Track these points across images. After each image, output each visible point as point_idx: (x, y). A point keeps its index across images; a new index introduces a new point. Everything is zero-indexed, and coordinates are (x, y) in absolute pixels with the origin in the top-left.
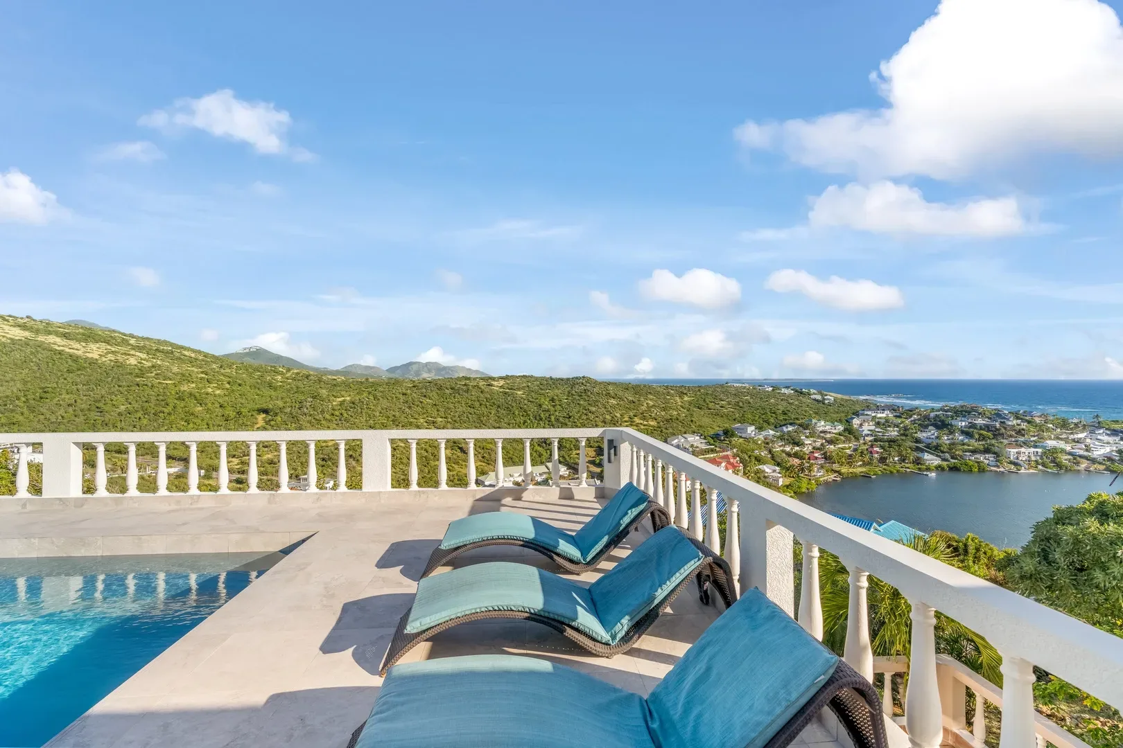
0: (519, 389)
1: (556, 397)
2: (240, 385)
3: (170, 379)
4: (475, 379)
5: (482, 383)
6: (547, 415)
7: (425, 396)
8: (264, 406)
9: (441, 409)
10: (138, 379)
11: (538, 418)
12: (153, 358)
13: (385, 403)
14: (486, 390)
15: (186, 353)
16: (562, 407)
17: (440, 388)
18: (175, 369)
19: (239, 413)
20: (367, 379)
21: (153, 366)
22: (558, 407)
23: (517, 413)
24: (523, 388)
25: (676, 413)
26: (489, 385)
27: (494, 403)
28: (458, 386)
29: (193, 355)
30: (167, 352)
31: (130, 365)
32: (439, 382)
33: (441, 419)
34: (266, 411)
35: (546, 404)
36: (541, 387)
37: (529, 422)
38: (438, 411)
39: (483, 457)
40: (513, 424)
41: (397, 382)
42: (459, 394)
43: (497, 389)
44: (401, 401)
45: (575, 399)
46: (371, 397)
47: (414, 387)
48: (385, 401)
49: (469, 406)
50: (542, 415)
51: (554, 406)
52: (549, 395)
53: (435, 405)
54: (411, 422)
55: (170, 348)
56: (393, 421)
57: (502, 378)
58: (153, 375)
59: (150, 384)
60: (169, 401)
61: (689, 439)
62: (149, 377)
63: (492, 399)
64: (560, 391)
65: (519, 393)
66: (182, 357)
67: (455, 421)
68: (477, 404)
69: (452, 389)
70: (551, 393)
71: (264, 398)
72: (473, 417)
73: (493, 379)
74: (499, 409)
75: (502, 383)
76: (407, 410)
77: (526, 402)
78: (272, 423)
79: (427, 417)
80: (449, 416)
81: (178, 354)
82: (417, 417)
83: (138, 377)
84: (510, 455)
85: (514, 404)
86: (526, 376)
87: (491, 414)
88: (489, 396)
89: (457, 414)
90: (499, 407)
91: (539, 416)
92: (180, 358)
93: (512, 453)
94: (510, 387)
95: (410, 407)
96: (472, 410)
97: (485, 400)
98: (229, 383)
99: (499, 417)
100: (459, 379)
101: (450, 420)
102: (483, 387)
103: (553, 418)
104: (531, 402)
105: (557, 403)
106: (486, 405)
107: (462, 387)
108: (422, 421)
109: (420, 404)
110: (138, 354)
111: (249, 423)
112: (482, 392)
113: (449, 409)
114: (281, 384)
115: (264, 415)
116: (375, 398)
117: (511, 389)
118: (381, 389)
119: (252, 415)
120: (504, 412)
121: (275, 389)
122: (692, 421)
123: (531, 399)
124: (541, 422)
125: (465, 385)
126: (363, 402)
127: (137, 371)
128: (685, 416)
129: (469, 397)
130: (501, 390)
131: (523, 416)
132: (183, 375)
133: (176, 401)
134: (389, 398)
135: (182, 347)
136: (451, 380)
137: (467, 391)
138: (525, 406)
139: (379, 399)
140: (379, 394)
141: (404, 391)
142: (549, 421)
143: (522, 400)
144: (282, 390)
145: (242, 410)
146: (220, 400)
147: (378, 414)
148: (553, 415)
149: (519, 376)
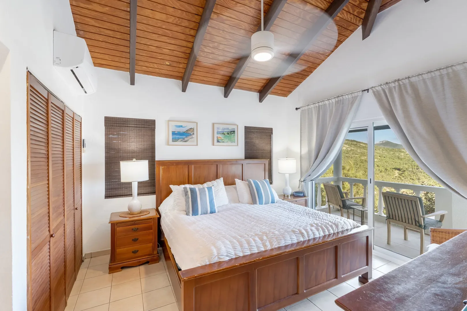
2: (384, 157)
3: (357, 155)
8: (398, 167)
10: (347, 155)
12: (350, 147)
15: (361, 144)
18: (359, 151)
19: (386, 170)
21: (351, 150)
29: (364, 145)
30: (355, 145)
31: (344, 150)
34: (399, 169)
55: (356, 143)
58: (351, 153)
59: (351, 157)
60: (358, 163)
62: (350, 154)
66: (360, 146)
71: (396, 163)
78: (403, 175)
81: (358, 145)
83: (346, 154)
92: (360, 147)
98: (380, 156)
110: (345, 145)
111: (391, 174)
114: (404, 157)
115: (398, 171)
119: (392, 171)
121: (401, 159)
127: (346, 152)
132: (362, 153)
133: (360, 163)
135: (360, 142)
144: (405, 160)
145: (387, 168)
146: (377, 164)
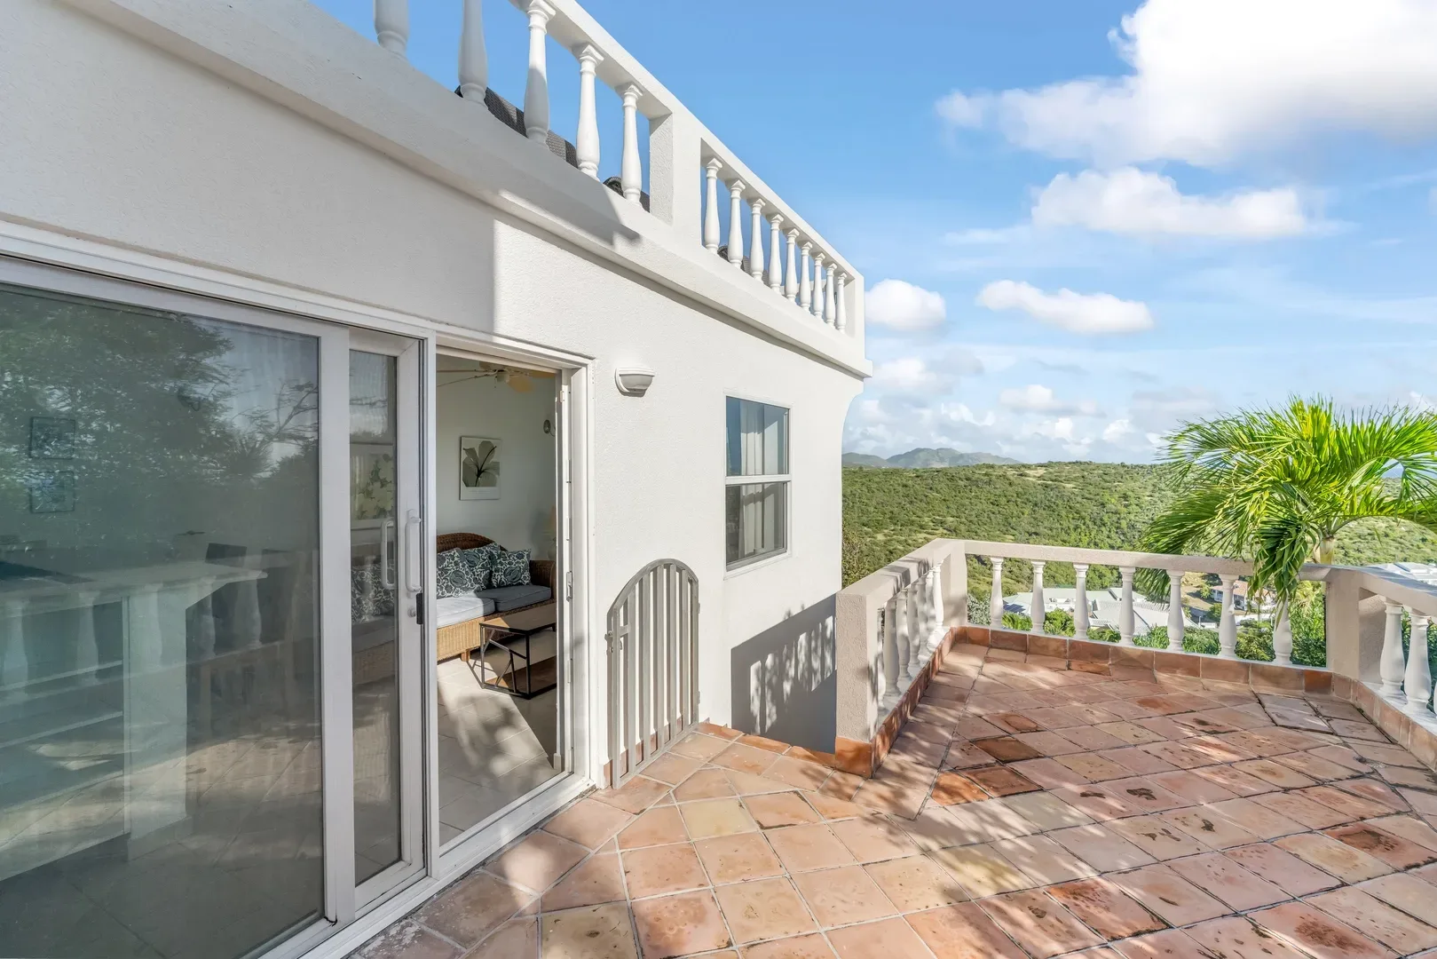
0: (1068, 481)
1: (1129, 493)
4: (1001, 467)
5: (1010, 473)
6: (1115, 519)
7: (931, 489)
9: (951, 506)
11: (1098, 522)
13: (880, 496)
14: (1016, 482)
16: (1141, 508)
17: (952, 479)
20: (861, 468)
22: (1134, 506)
23: (1063, 513)
24: (1075, 479)
25: (1384, 525)
26: (1021, 475)
27: (1028, 499)
28: (977, 476)
32: (951, 471)
33: (952, 519)
35: (1113, 502)
36: (1105, 477)
37: (1083, 527)
38: (948, 507)
39: (1010, 572)
40: (1057, 529)
41: (895, 472)
42: (978, 487)
43: (1034, 480)
44: (901, 494)
45: (1165, 496)
46: (864, 489)
47: (917, 477)
48: (882, 493)
49: (992, 503)
50: (1106, 519)
51: (1126, 506)
52: (1118, 489)
53: (944, 500)
54: (913, 521)
56: (890, 518)
57: (1041, 466)
61: (1412, 571)
63: (1025, 494)
64: (1138, 484)
65: (1068, 486)
67: (971, 521)
68: (1003, 501)
69: (967, 480)
70: (1122, 487)
72: (996, 517)
73: (1028, 467)
74: (1037, 508)
75: (1041, 471)
76: (908, 505)
77: (1079, 499)
79: (934, 515)
80: (963, 515)
82: (920, 514)
84: (1052, 573)
85: (1059, 502)
86: (1081, 463)
87: (1023, 514)
88: (1020, 490)
89: (973, 513)
90: (1036, 505)
91: (1101, 520)
93: (1054, 569)
94: (1054, 478)
95: (911, 502)
96: (995, 509)
97: (1015, 495)
99: (1035, 519)
100: (979, 467)
101: (963, 520)
102: (1012, 478)
103: (1124, 524)
104: (1086, 498)
105: (1133, 501)
106: (1016, 501)
107: (983, 477)
108: (926, 519)
109: (924, 499)
112: (1010, 484)
113: (963, 505)
116: (869, 490)
117: (1056, 480)
118: (877, 479)
120: (1044, 512)
122: (1424, 540)
123: (1087, 496)
124: (1103, 529)
125: (986, 474)
126: (855, 495)
128: (1408, 532)
129: (992, 491)
130: (1040, 482)
131: (1073, 519)
134: (886, 490)
136: (966, 469)
137: (989, 483)
138: (1078, 505)
139: (873, 492)
140: (874, 486)
141: (904, 482)
142: (1117, 528)
143: (1072, 496)
147: (872, 509)
148: (1125, 518)
149: (1070, 463)
